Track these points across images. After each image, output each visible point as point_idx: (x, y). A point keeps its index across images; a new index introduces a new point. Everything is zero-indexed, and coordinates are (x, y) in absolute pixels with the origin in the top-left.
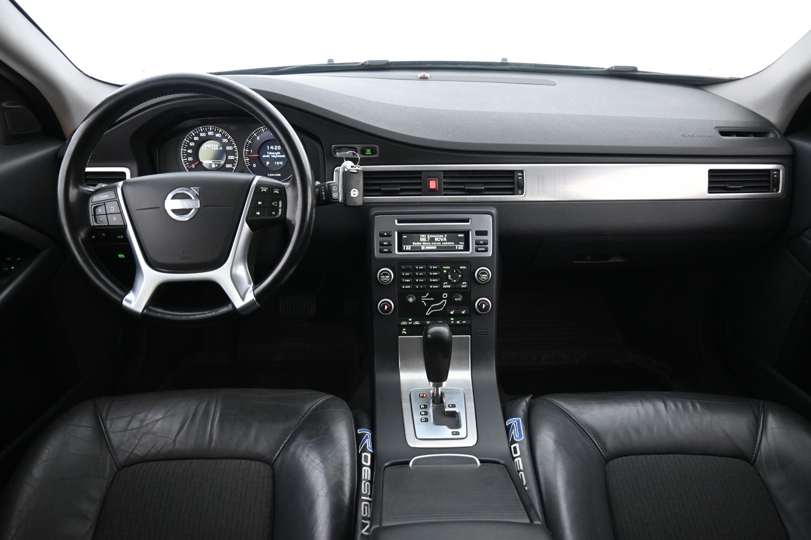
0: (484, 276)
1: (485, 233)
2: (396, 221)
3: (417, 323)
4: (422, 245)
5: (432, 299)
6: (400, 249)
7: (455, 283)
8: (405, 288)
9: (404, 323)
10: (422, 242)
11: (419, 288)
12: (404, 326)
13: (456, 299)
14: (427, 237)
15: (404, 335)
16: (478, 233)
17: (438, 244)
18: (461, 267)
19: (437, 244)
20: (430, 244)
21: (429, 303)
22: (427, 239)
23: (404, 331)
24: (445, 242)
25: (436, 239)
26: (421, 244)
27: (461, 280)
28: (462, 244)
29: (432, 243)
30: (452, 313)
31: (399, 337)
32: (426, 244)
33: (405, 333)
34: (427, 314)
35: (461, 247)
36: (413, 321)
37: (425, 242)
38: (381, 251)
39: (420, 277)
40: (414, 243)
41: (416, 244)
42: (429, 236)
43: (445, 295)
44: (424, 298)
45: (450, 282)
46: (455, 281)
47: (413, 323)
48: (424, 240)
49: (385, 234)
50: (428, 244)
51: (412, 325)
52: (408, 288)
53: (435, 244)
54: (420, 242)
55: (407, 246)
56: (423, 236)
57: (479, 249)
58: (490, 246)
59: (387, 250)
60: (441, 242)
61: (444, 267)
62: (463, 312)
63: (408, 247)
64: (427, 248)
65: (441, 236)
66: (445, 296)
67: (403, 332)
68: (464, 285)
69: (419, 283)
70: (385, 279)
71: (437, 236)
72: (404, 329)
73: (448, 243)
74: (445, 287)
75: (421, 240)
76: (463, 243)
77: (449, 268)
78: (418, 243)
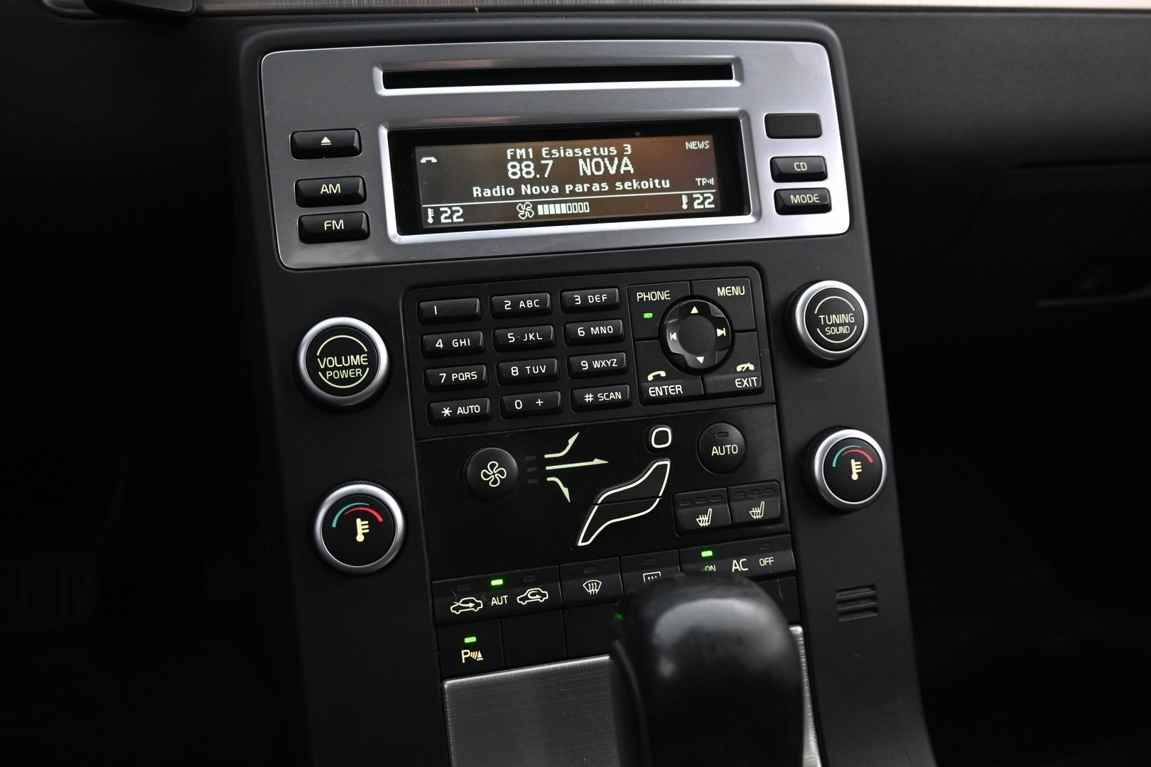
0: (839, 322)
1: (807, 127)
2: (379, 74)
3: (533, 595)
4: (518, 195)
5: (597, 462)
6: (409, 222)
7: (701, 372)
8: (455, 420)
9: (468, 605)
10: (517, 184)
11: (530, 412)
12: (468, 622)
13: (715, 451)
14: (537, 158)
15: (473, 668)
16: (781, 126)
17: (596, 187)
18: (722, 292)
19: (590, 192)
20: (555, 189)
21: (585, 484)
22: (540, 169)
23: (472, 647)
24: (627, 177)
25: (585, 168)
26: (511, 191)
27: (727, 352)
28: (708, 186)
29: (568, 188)
30: (704, 521)
31: (448, 683)
32: (536, 190)
33: (478, 656)
34: (580, 544)
35: (707, 199)
36: (515, 586)
37: (533, 182)
38: (311, 235)
39: (524, 351)
40: (476, 191)
41: (487, 193)
42: (552, 153)
43: (662, 435)
44: (558, 462)
45: (678, 367)
46: (701, 359)
47: (512, 599)
48: (529, 171)
49: (326, 141)
50: (546, 190)
51: (512, 611)
52: (471, 418)
53: (579, 188)
54: (508, 183)
55: (444, 208)
56: (521, 152)
57: (796, 200)
58: (836, 184)
59: (339, 225)
60: (606, 177)
61: (641, 296)
62: (757, 513)
63: (452, 212)
64: (543, 210)
65: (604, 151)
66: (662, 438)
67: (465, 655)
68: (745, 374)
69: (527, 383)
70: (344, 374)
71: (586, 151)
72: (470, 640)
73: (645, 185)
74: (656, 392)
75: (513, 171)
76: (712, 181)
77: (664, 296)
78: (498, 191)
